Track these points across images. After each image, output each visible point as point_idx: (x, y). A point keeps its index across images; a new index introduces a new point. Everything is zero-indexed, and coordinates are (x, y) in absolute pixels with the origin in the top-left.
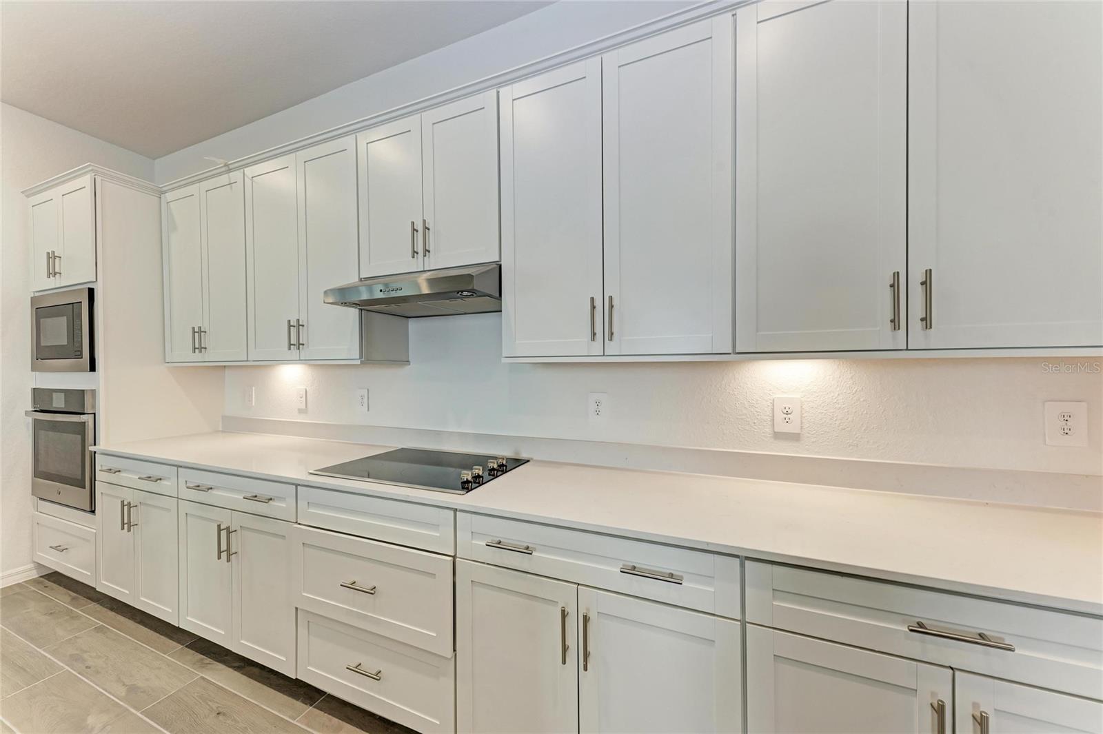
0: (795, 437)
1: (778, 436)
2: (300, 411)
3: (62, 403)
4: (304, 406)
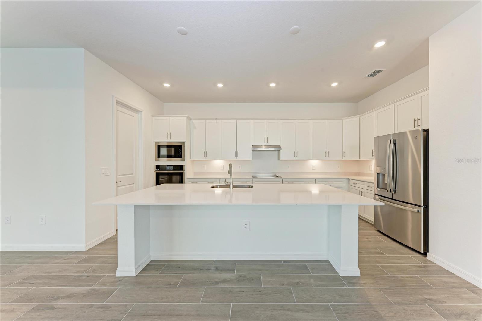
0: (315, 170)
1: (313, 170)
2: (221, 170)
3: (172, 168)
4: (222, 169)
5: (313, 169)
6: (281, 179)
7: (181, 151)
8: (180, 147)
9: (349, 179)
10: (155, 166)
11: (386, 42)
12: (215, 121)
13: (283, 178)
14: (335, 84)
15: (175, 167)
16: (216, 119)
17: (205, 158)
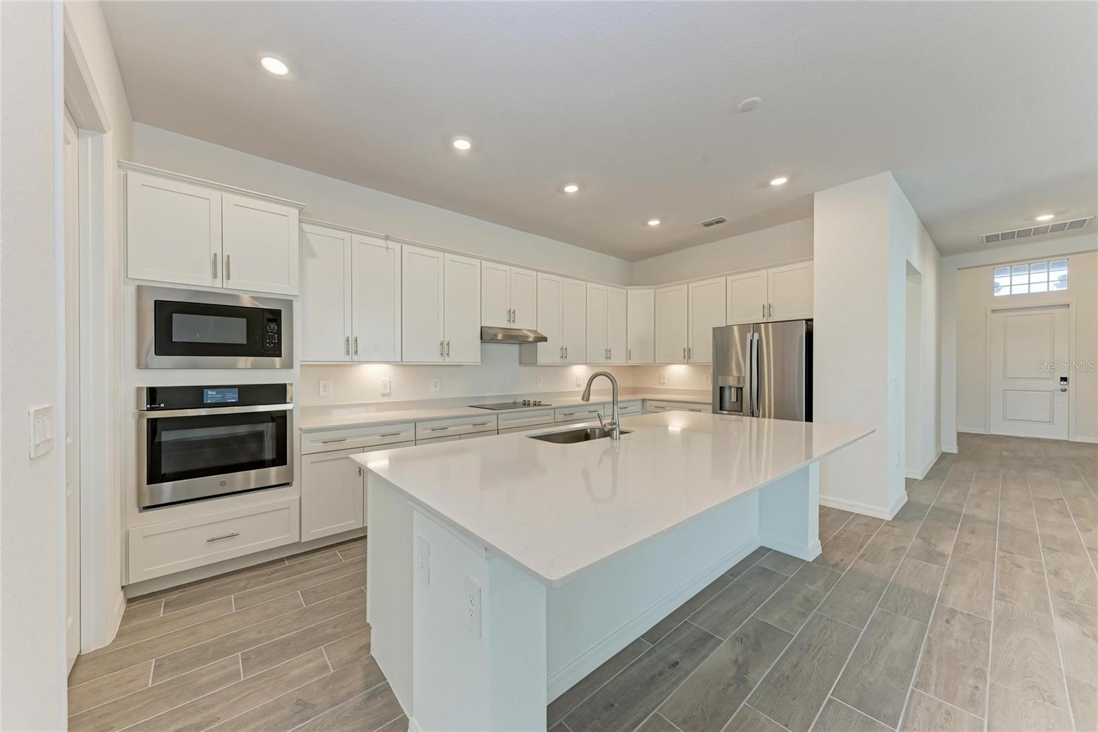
2: (384, 395)
3: (233, 397)
4: (387, 391)
5: (578, 383)
6: (552, 409)
7: (279, 332)
8: (274, 316)
9: (644, 400)
10: (139, 389)
11: (788, 180)
12: (382, 243)
13: (554, 406)
14: (654, 223)
15: (248, 393)
16: (387, 238)
17: (348, 358)
